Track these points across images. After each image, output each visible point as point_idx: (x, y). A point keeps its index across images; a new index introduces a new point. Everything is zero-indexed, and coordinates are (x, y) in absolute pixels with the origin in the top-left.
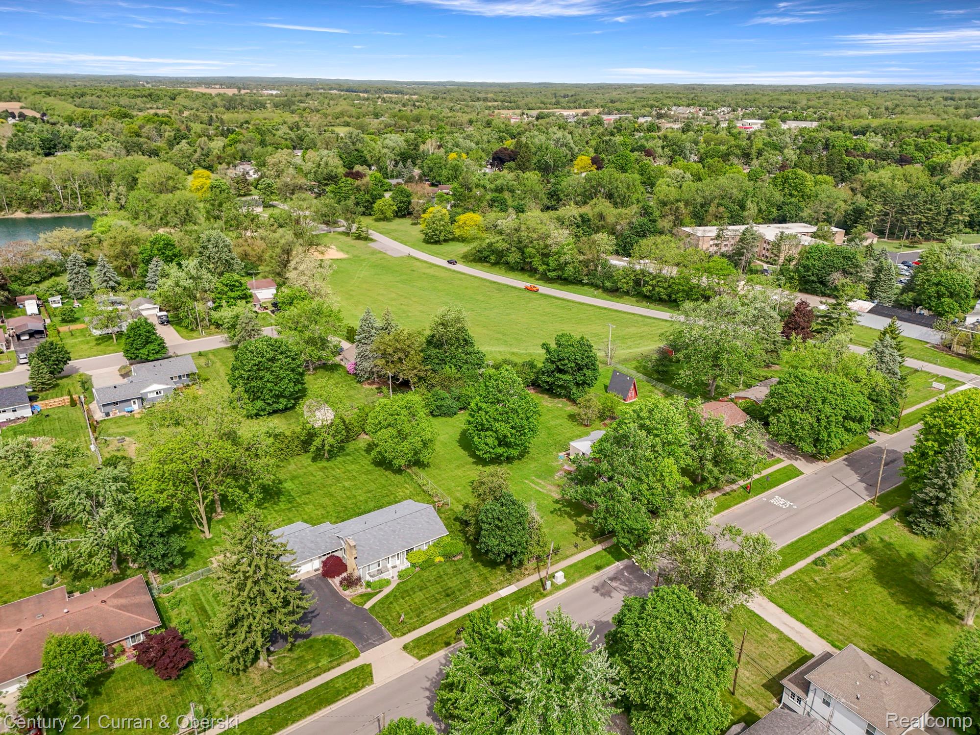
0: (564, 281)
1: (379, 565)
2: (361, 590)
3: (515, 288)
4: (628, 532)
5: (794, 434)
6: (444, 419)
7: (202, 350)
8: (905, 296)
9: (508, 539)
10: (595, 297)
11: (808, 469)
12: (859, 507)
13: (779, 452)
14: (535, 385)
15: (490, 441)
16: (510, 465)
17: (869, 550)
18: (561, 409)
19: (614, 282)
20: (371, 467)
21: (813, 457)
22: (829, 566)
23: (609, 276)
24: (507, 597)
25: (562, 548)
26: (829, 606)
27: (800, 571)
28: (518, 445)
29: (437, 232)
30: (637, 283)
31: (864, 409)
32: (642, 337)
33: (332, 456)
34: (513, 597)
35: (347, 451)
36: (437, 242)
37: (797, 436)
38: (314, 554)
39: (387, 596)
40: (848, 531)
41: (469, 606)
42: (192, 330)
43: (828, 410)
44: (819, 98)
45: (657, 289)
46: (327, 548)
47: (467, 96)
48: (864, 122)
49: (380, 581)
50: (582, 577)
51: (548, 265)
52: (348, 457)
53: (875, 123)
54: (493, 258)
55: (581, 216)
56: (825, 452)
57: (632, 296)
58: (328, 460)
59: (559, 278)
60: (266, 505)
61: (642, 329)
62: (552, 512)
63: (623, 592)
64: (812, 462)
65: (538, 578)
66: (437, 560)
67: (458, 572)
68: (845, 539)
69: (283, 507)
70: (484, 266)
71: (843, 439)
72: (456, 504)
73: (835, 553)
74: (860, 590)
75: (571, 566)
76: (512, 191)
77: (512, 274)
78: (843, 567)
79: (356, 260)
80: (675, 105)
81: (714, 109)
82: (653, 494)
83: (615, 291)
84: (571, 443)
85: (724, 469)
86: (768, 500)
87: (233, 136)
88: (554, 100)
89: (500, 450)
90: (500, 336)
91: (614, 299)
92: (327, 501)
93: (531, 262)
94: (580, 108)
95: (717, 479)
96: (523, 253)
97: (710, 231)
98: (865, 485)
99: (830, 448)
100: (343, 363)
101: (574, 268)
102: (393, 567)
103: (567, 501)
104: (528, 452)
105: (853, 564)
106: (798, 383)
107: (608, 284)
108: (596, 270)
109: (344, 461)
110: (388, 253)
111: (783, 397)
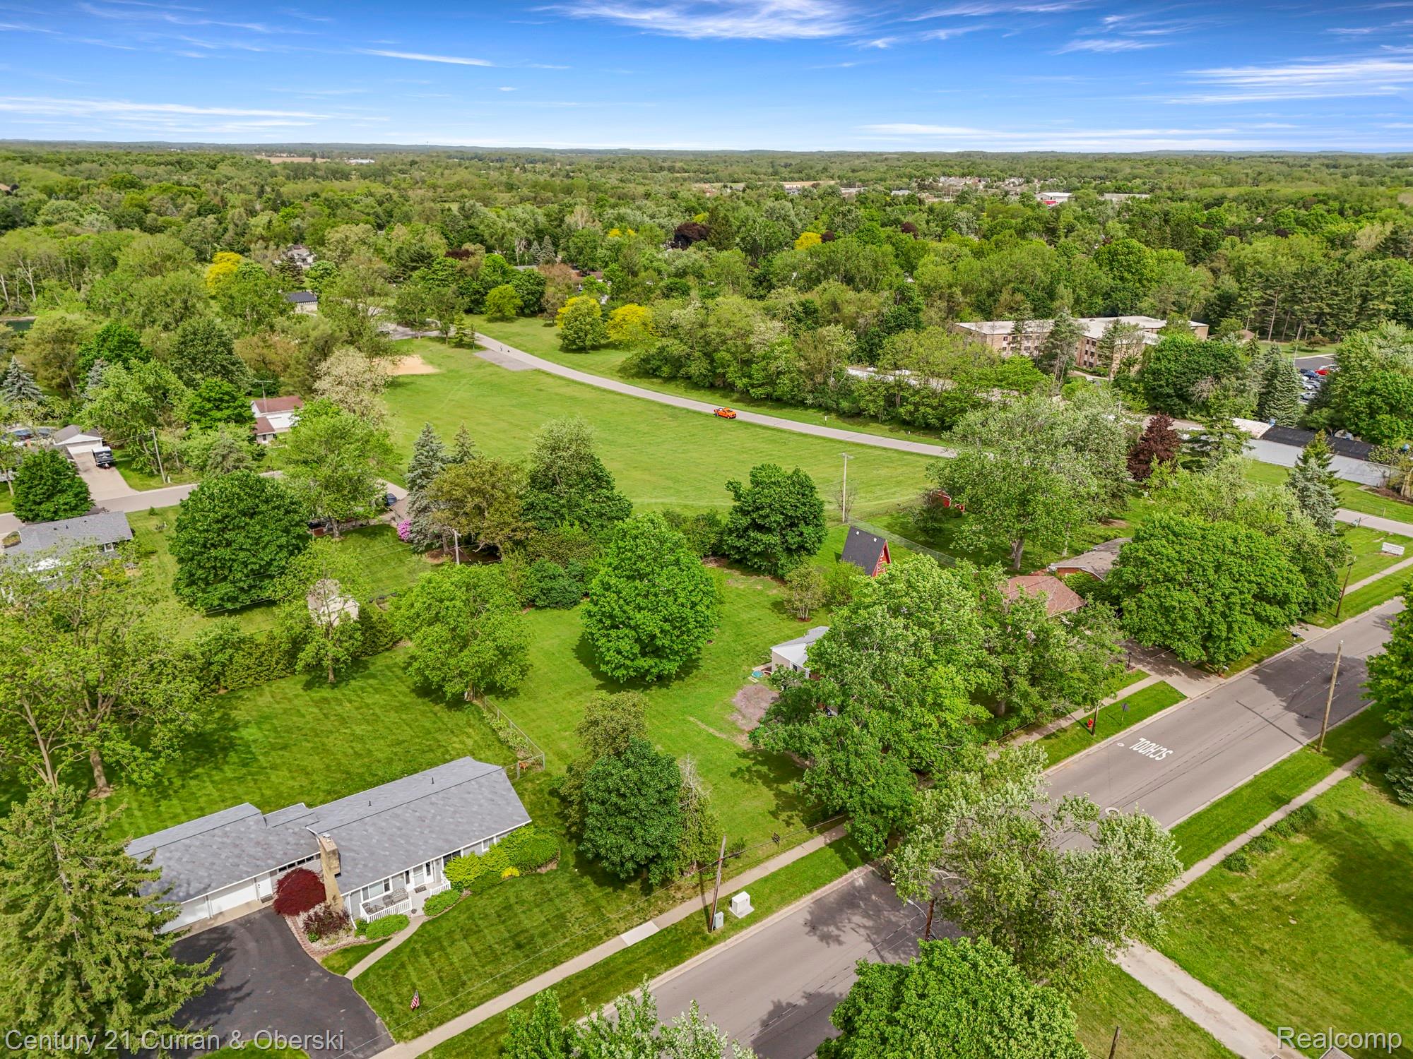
0: (777, 402)
1: (387, 888)
2: (346, 939)
3: (699, 413)
4: (873, 812)
5: (1167, 628)
6: (556, 612)
7: (157, 506)
8: (1315, 414)
9: (638, 832)
10: (825, 424)
11: (1193, 690)
12: (1292, 758)
13: (1140, 661)
14: (718, 553)
15: (625, 645)
16: (664, 690)
17: (1321, 837)
18: (761, 593)
19: (855, 401)
20: (410, 699)
21: (1200, 669)
22: (1253, 871)
23: (846, 392)
24: (636, 946)
25: (749, 845)
26: (1263, 952)
27: (1201, 882)
28: (677, 653)
29: (581, 334)
30: (890, 401)
31: (1289, 582)
32: (899, 483)
33: (340, 678)
34: (648, 948)
35: (372, 668)
36: (582, 350)
37: (1173, 631)
38: (258, 868)
39: (397, 952)
40: (1280, 801)
41: (559, 968)
42: (151, 475)
43: (1226, 584)
44: (1147, 165)
45: (922, 409)
46: (287, 853)
47: (645, 165)
48: (1218, 192)
49: (388, 918)
50: (784, 902)
51: (750, 377)
52: (371, 681)
53: (1232, 192)
54: (666, 370)
55: (802, 304)
56: (1222, 658)
57: (883, 422)
58: (334, 686)
59: (769, 397)
60: (199, 770)
61: (899, 471)
62: (733, 775)
63: (862, 931)
64: (1198, 677)
65: (701, 906)
66: (506, 873)
67: (545, 897)
68: (1277, 816)
69: (229, 774)
70: (653, 383)
71: (1255, 635)
72: (557, 763)
73: (1260, 844)
74: (1318, 917)
75: (765, 880)
76: (700, 276)
77: (695, 394)
78: (1279, 872)
79: (451, 376)
80: (944, 174)
81: (999, 179)
82: (920, 738)
83: (856, 416)
84: (775, 649)
85: (1050, 689)
86: (1127, 745)
87: (288, 210)
88: (771, 170)
89: (645, 663)
90: (670, 483)
91: (855, 427)
92: (315, 762)
93: (724, 375)
94: (808, 179)
95: (1037, 709)
96: (713, 361)
97: (1002, 327)
98: (1296, 716)
99: (1232, 651)
100: (394, 524)
101: (792, 380)
102: (417, 891)
103: (762, 753)
104: (697, 667)
105: (1296, 865)
106: (1171, 537)
107: (845, 404)
108: (825, 383)
109: (362, 689)
110: (503, 365)
111: (1144, 563)
